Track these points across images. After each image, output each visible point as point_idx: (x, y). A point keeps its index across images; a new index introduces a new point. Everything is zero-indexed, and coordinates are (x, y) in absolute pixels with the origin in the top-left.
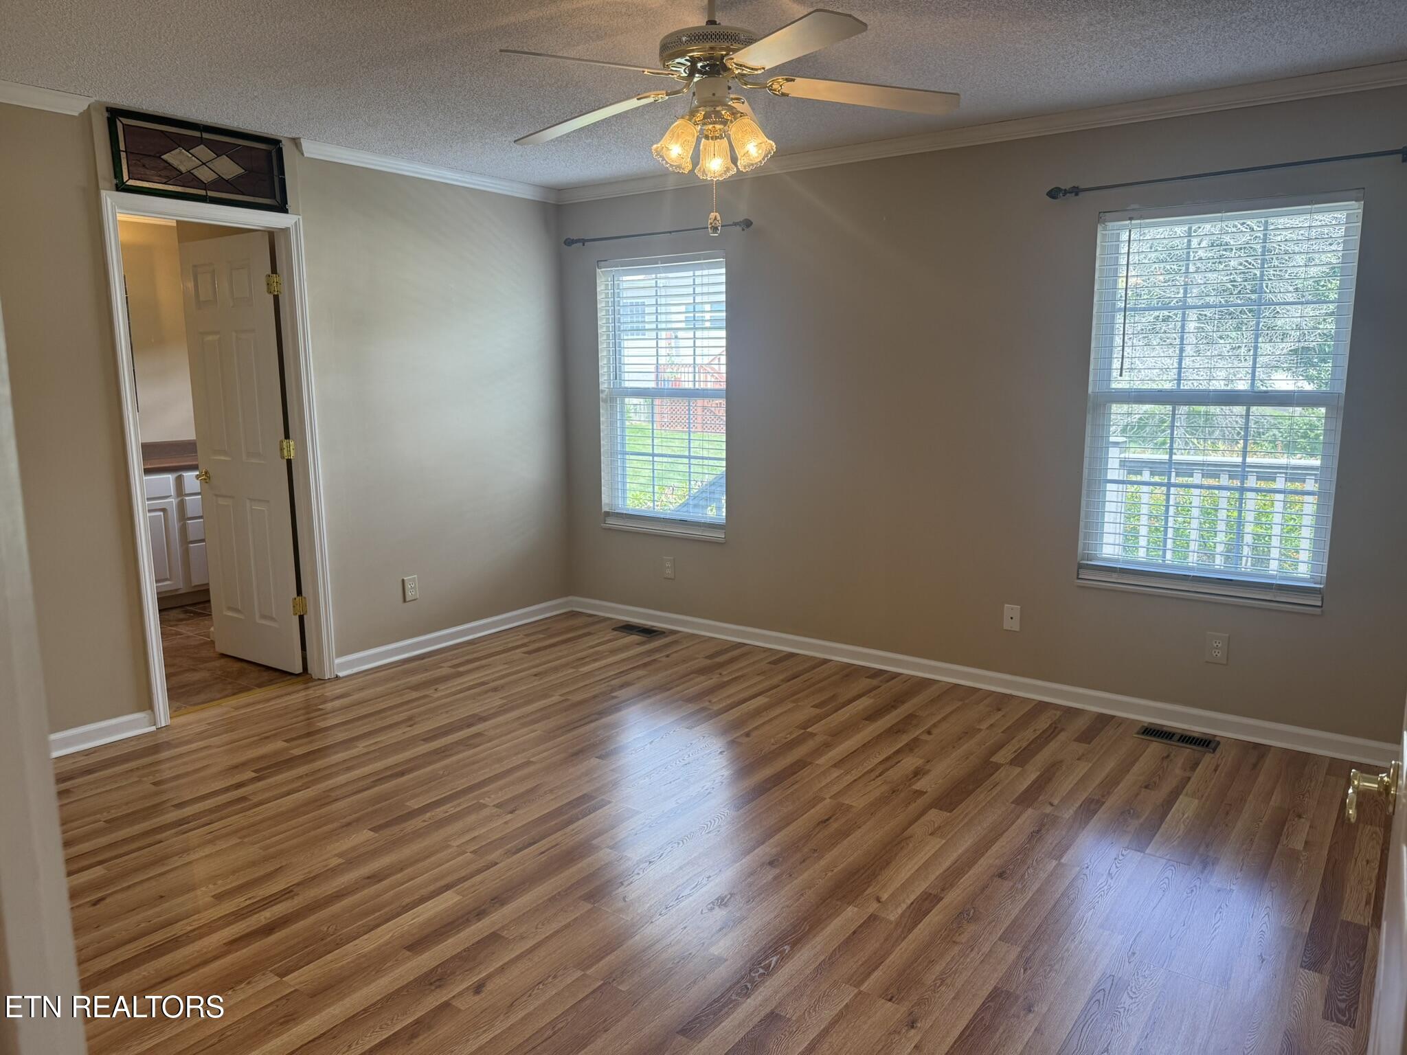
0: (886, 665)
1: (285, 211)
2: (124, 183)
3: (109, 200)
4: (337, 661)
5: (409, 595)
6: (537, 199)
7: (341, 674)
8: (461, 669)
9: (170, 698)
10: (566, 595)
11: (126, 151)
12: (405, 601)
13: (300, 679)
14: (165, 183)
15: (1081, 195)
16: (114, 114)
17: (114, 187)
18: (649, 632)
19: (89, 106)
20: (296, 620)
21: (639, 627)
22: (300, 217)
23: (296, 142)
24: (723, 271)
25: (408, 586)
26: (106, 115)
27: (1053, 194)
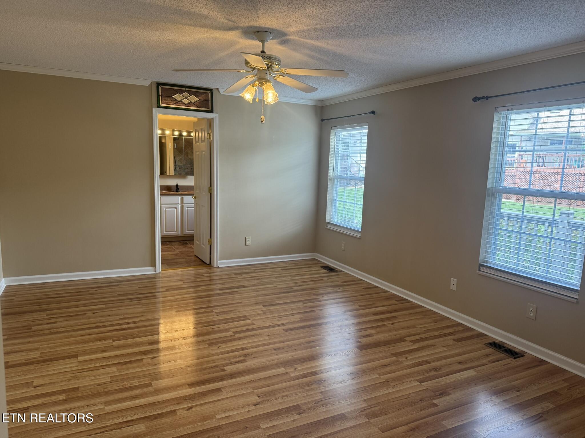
0: (409, 298)
1: (213, 112)
2: (160, 105)
3: (155, 110)
4: (219, 262)
5: (248, 243)
6: (312, 105)
7: (220, 266)
8: (256, 271)
9: (162, 263)
10: (313, 252)
11: (161, 96)
12: (246, 245)
13: (208, 265)
14: (173, 105)
15: (490, 99)
16: (159, 84)
17: (157, 107)
18: (330, 269)
19: (151, 82)
20: (209, 246)
21: (329, 267)
22: (218, 114)
23: (218, 89)
24: (367, 131)
25: (247, 240)
26: (156, 85)
27: (475, 99)
